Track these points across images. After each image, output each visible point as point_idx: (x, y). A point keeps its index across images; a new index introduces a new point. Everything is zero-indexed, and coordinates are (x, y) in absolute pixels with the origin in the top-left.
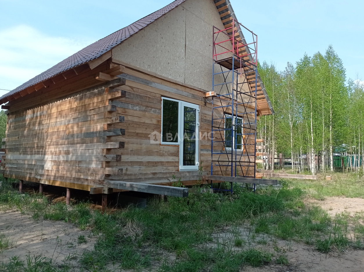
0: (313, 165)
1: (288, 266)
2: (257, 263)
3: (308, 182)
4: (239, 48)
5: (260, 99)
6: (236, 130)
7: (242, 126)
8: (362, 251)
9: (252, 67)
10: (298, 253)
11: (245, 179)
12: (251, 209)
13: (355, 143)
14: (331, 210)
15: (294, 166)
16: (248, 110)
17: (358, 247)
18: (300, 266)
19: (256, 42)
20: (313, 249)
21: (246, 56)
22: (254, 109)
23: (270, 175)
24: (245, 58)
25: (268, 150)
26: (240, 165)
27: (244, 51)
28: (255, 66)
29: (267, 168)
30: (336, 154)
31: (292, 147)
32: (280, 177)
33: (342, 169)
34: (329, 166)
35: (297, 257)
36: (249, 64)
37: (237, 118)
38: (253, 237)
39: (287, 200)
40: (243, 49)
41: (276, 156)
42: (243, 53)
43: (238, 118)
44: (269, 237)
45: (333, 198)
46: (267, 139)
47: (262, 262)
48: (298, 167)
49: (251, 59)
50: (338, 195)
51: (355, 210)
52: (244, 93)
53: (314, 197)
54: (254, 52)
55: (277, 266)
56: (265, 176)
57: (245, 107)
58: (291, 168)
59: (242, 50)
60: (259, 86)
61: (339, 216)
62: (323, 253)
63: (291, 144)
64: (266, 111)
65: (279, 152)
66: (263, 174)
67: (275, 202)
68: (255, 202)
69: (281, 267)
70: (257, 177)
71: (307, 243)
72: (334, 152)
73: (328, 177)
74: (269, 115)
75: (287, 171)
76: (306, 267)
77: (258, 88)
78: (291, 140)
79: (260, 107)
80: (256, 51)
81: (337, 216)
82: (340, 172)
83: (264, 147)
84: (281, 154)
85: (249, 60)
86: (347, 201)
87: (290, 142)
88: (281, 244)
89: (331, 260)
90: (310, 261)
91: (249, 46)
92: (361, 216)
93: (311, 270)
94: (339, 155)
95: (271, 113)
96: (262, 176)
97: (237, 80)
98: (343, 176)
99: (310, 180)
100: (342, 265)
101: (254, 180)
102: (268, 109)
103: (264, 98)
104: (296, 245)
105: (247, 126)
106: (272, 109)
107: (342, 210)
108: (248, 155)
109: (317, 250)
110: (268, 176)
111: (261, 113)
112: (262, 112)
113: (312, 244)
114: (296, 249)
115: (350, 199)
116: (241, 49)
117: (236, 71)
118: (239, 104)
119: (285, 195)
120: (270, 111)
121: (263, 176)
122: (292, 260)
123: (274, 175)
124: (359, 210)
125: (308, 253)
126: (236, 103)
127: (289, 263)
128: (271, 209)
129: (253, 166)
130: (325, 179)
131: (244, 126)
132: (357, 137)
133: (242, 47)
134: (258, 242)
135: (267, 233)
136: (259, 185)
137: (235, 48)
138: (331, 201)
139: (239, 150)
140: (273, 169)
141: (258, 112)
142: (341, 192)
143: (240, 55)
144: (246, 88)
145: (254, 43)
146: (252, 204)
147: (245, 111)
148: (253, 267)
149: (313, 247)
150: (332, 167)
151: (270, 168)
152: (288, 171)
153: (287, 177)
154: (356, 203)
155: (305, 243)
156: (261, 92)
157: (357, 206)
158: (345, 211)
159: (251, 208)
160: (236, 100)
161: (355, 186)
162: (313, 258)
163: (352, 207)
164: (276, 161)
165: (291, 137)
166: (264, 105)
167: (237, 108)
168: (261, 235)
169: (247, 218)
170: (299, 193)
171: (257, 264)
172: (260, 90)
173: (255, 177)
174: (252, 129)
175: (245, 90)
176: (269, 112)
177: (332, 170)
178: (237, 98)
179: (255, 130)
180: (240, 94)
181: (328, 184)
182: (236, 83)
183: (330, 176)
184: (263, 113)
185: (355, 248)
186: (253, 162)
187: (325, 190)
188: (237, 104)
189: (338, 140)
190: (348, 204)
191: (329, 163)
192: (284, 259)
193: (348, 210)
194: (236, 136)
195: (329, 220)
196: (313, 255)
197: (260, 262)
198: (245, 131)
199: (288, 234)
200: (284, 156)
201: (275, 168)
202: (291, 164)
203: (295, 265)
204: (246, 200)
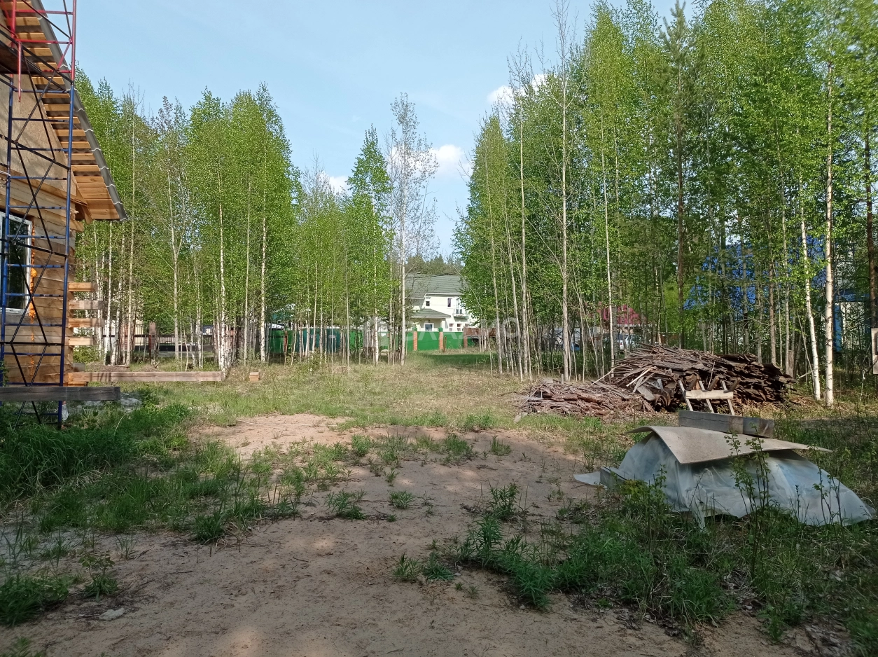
0: (223, 349)
1: (113, 596)
2: (23, 613)
3: (208, 388)
4: (18, 14)
5: (85, 174)
6: (5, 252)
7: (29, 243)
8: (286, 521)
9: (58, 80)
10: (148, 559)
11: (25, 392)
12: (39, 469)
13: (307, 303)
14: (245, 444)
15: (180, 354)
16: (44, 200)
17: (281, 515)
18: (145, 589)
19: (74, 13)
20: (185, 541)
21: (43, 45)
22: (66, 199)
23: (110, 376)
24: (38, 51)
25: (118, 313)
26: (15, 354)
27: (37, 28)
28: (68, 79)
29: (113, 359)
30: (274, 326)
31: (176, 305)
32: (137, 379)
33: (283, 356)
34: (258, 350)
35: (143, 569)
36: (49, 69)
37: (7, 217)
38: (31, 545)
39: (148, 436)
40: (32, 20)
41: (138, 331)
42: (34, 35)
43: (12, 217)
44: (79, 535)
45: (257, 418)
46: (115, 285)
47: (39, 607)
48: (190, 355)
49: (57, 56)
50: (267, 413)
51: (291, 439)
52: (31, 150)
53: (214, 421)
54: (67, 40)
55: (85, 605)
56: (95, 380)
57: (35, 190)
58: (173, 357)
59: (29, 24)
60: (82, 139)
61: (259, 457)
62: (206, 545)
63: (176, 301)
64: (104, 210)
65: (147, 319)
66: (91, 374)
67: (109, 443)
68: (50, 452)
69: (94, 604)
70: (74, 383)
71: (176, 528)
72: (268, 320)
73: (253, 376)
74: (110, 220)
75: (163, 366)
76: (159, 588)
77: (77, 144)
78: (176, 289)
79: (85, 198)
80: (71, 38)
81: (255, 456)
82: (279, 363)
83: (94, 305)
84: (153, 326)
85: (50, 59)
86: (281, 423)
87: (173, 294)
88: (110, 546)
89: (223, 555)
90: (172, 571)
91: (50, 17)
92: (300, 449)
93: (172, 589)
94: (280, 327)
95: (118, 216)
96: (88, 380)
97: (11, 108)
98: (283, 373)
99: (214, 383)
100: (241, 559)
101: (56, 391)
102: (109, 205)
103: (97, 174)
104: (148, 540)
105: (43, 244)
106: (119, 207)
107: (268, 442)
108: (41, 325)
109: (196, 539)
110: (104, 378)
111: (89, 214)
112: (91, 210)
113: (186, 529)
114: (145, 550)
115: (287, 417)
116: (25, 20)
117: (8, 81)
118: (17, 178)
119: (145, 425)
120: (115, 211)
121: (91, 380)
122: (129, 579)
123: (120, 376)
124: (298, 438)
125: (174, 551)
126: (6, 175)
127: (117, 589)
128: (99, 463)
129: (56, 355)
130: (247, 379)
131: (33, 243)
132: (312, 289)
133: (30, 14)
134: (43, 556)
135: (75, 525)
136: (82, 404)
137: (7, 13)
138: (251, 426)
139: (17, 310)
140: (128, 363)
141: (82, 210)
142: (274, 404)
143: (23, 35)
144: (37, 134)
145: (66, 13)
146: (40, 456)
147: (34, 199)
148: (11, 627)
149: (187, 537)
150: (263, 354)
151: (120, 360)
152: (169, 365)
153: (152, 379)
154: (297, 425)
155: (171, 531)
156: (90, 157)
157: (298, 431)
158: (273, 443)
159: (39, 466)
160: (5, 166)
161: (303, 390)
162: (180, 562)
163: (288, 433)
164: (139, 341)
165: (175, 284)
166: (99, 192)
167: (8, 188)
168: (55, 535)
169: (20, 498)
170: (180, 414)
171: (25, 615)
172: (87, 151)
173: (61, 384)
174: (56, 254)
175: (40, 142)
176: (112, 214)
177: (263, 359)
178: (9, 159)
179: (65, 256)
180: (17, 149)
181: (251, 391)
182: (7, 116)
183: (257, 373)
184: (95, 213)
185: (275, 518)
186: (58, 344)
187: (242, 403)
188: (9, 178)
189: (277, 295)
190: (281, 428)
191: (258, 344)
192: (105, 582)
193: (278, 442)
194: (5, 270)
195: (237, 469)
196: (182, 554)
197: (35, 606)
198: (39, 259)
199: (133, 519)
200: (159, 329)
201: (134, 360)
202: (172, 348)
203: (133, 588)
204: (24, 446)
